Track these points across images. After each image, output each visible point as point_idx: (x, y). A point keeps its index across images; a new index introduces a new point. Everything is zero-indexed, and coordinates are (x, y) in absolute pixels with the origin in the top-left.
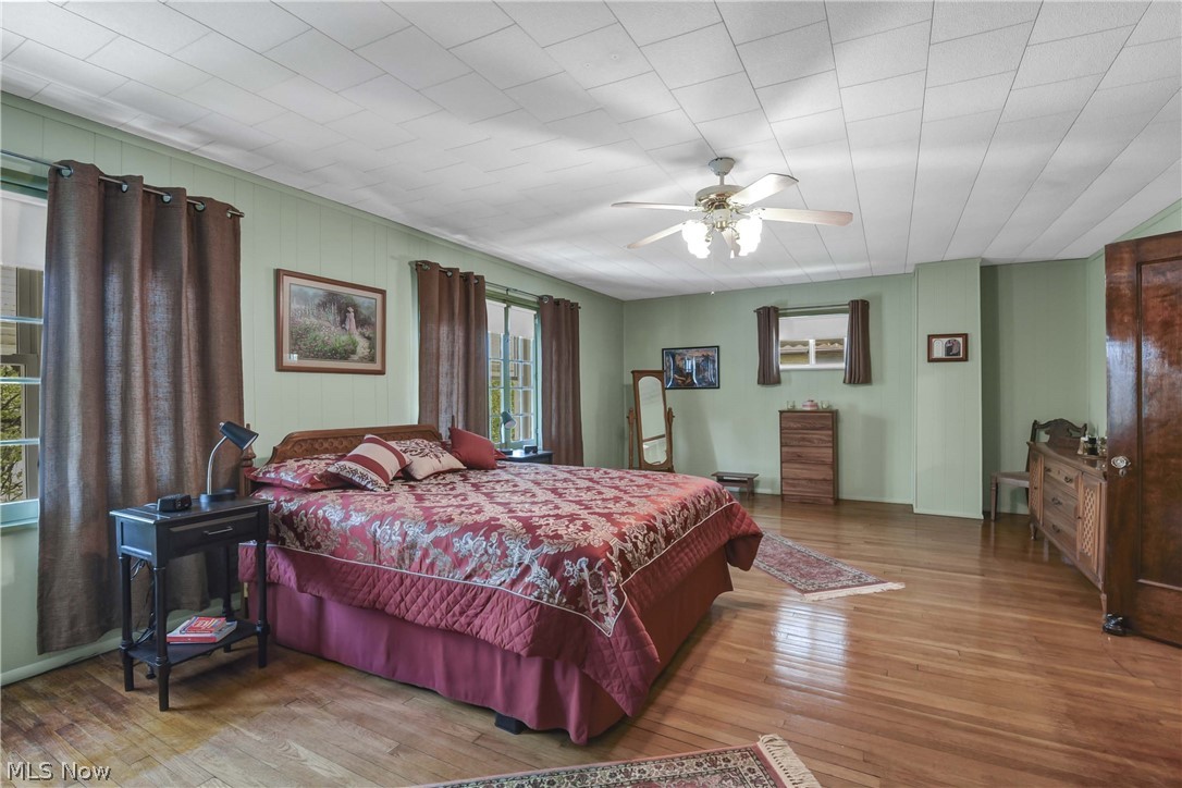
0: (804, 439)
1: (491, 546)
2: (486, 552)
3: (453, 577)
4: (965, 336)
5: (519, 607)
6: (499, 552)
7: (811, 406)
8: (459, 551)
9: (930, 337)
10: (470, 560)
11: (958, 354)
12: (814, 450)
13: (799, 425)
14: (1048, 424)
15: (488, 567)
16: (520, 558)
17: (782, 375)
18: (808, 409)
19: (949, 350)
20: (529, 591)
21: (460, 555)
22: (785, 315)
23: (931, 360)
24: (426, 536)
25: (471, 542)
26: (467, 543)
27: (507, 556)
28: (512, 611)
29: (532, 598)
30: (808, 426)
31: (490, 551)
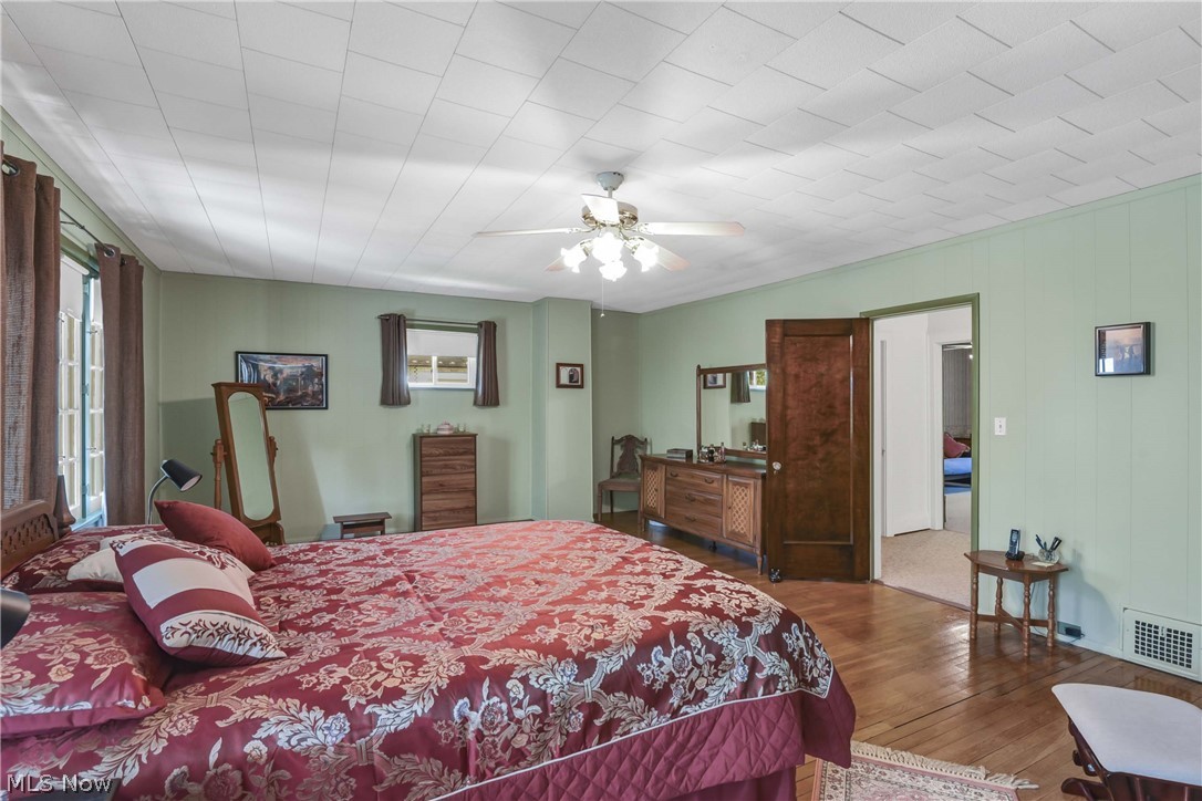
0: (446, 466)
1: (699, 653)
2: (695, 663)
3: (649, 725)
4: (581, 366)
5: (771, 712)
6: (712, 657)
7: (450, 429)
8: (655, 681)
9: (559, 365)
10: (673, 686)
11: (577, 382)
12: (458, 477)
13: (441, 451)
14: (621, 440)
15: (701, 684)
16: (742, 653)
17: (412, 394)
18: (447, 433)
19: (571, 377)
20: (772, 688)
21: (657, 687)
22: (412, 327)
23: (559, 386)
24: (587, 681)
25: (668, 661)
26: (661, 664)
27: (723, 658)
28: (762, 720)
29: (778, 693)
30: (451, 451)
31: (700, 660)
